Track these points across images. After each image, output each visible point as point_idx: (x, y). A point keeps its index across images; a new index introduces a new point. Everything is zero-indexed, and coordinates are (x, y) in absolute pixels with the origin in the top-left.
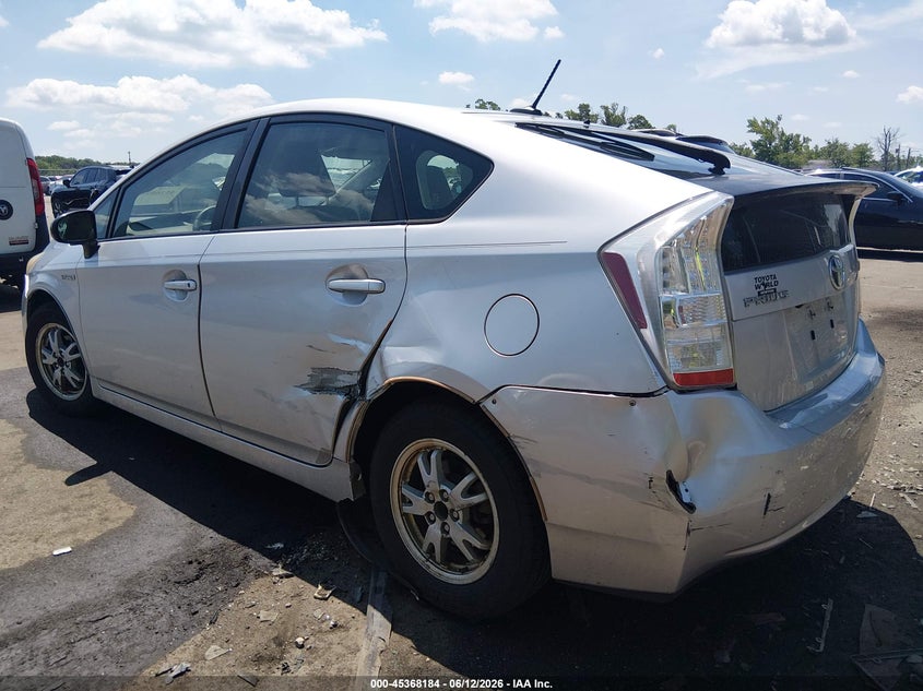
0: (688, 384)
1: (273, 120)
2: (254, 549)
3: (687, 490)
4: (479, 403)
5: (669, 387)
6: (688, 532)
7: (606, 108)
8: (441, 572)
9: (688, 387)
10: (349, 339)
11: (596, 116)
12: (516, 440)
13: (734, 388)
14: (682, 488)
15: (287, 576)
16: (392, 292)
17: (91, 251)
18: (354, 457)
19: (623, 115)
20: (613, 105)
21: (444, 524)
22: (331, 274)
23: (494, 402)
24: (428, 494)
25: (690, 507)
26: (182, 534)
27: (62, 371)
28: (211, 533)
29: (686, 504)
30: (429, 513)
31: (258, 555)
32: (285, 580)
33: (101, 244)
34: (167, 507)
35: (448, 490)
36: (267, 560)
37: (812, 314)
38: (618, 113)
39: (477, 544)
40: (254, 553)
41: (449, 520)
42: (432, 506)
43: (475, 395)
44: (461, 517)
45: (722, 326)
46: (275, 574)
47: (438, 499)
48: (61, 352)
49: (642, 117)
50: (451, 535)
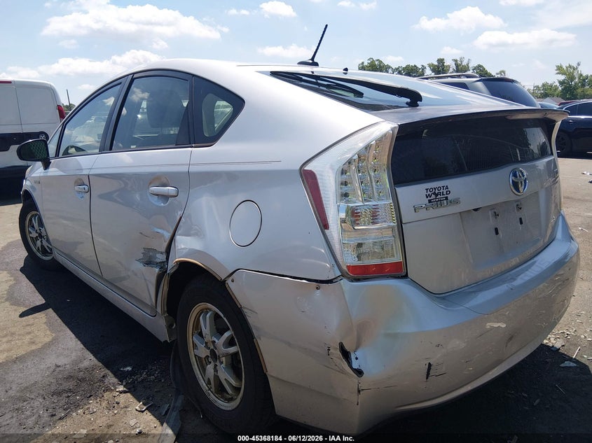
0: (360, 274)
1: (135, 76)
2: (112, 372)
3: (357, 359)
4: (225, 281)
5: (343, 275)
6: (359, 391)
7: (456, 61)
8: (216, 399)
9: (360, 276)
10: (160, 229)
11: (449, 66)
12: (245, 310)
13: (406, 276)
14: (353, 357)
15: (125, 392)
16: (182, 197)
17: (47, 165)
18: (168, 312)
19: (468, 65)
20: (461, 59)
21: (216, 366)
22: (150, 183)
23: (233, 281)
24: (206, 343)
25: (359, 372)
26: (74, 356)
27: (41, 241)
28: (92, 357)
29: (355, 369)
30: (207, 357)
31: (112, 375)
32: (122, 395)
33: (52, 161)
34: (73, 336)
35: (217, 341)
36: (116, 380)
37: (496, 215)
38: (464, 63)
39: (233, 383)
40: (110, 374)
41: (218, 363)
42: (208, 351)
43: (222, 275)
44: (224, 362)
45: (393, 228)
46: (117, 390)
47: (212, 347)
48: (40, 230)
49: (481, 66)
50: (219, 374)
